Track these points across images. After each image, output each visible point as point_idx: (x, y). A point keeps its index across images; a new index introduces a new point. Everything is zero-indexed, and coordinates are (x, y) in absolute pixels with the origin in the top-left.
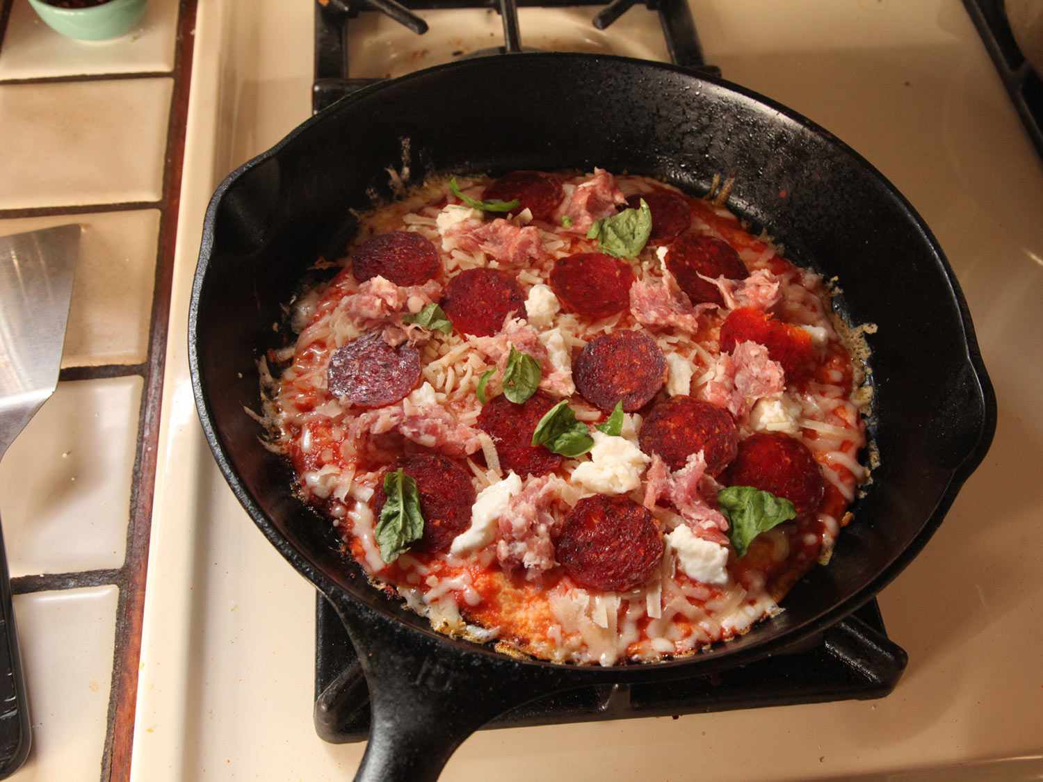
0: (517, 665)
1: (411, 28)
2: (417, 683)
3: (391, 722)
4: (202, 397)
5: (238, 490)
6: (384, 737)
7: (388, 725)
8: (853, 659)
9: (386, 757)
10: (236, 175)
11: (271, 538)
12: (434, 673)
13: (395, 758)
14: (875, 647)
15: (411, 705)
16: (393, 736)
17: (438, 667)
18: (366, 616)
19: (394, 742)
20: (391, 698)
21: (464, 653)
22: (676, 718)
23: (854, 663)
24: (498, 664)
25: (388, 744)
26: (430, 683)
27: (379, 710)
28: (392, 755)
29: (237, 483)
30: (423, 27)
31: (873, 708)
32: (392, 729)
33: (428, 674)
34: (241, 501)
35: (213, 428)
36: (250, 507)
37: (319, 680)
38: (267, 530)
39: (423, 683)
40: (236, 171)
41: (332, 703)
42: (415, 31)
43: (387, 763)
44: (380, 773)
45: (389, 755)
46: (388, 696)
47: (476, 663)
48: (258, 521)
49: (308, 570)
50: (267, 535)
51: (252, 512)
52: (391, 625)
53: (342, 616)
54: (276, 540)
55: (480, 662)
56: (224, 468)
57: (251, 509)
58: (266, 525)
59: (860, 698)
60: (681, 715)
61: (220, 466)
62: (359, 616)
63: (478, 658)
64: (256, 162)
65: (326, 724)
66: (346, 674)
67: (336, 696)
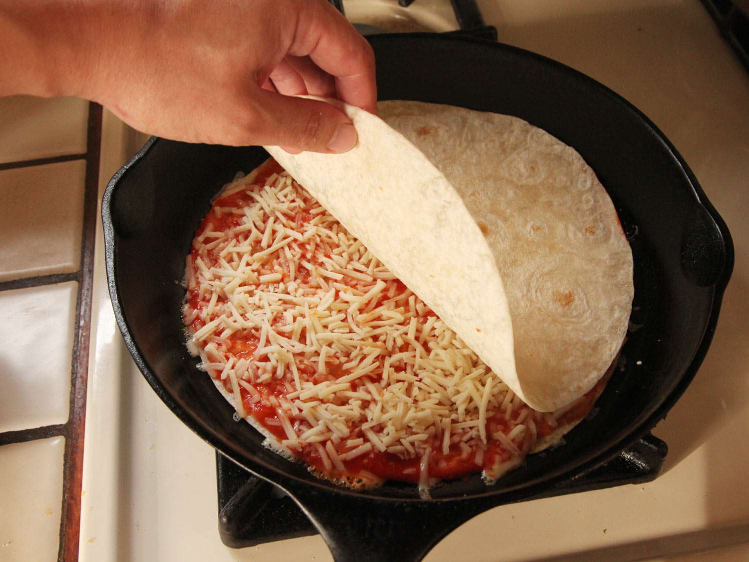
0: (439, 504)
23: (628, 456)
24: (425, 506)
41: (229, 516)
63: (409, 505)
65: (228, 533)
66: (240, 493)
67: (234, 511)
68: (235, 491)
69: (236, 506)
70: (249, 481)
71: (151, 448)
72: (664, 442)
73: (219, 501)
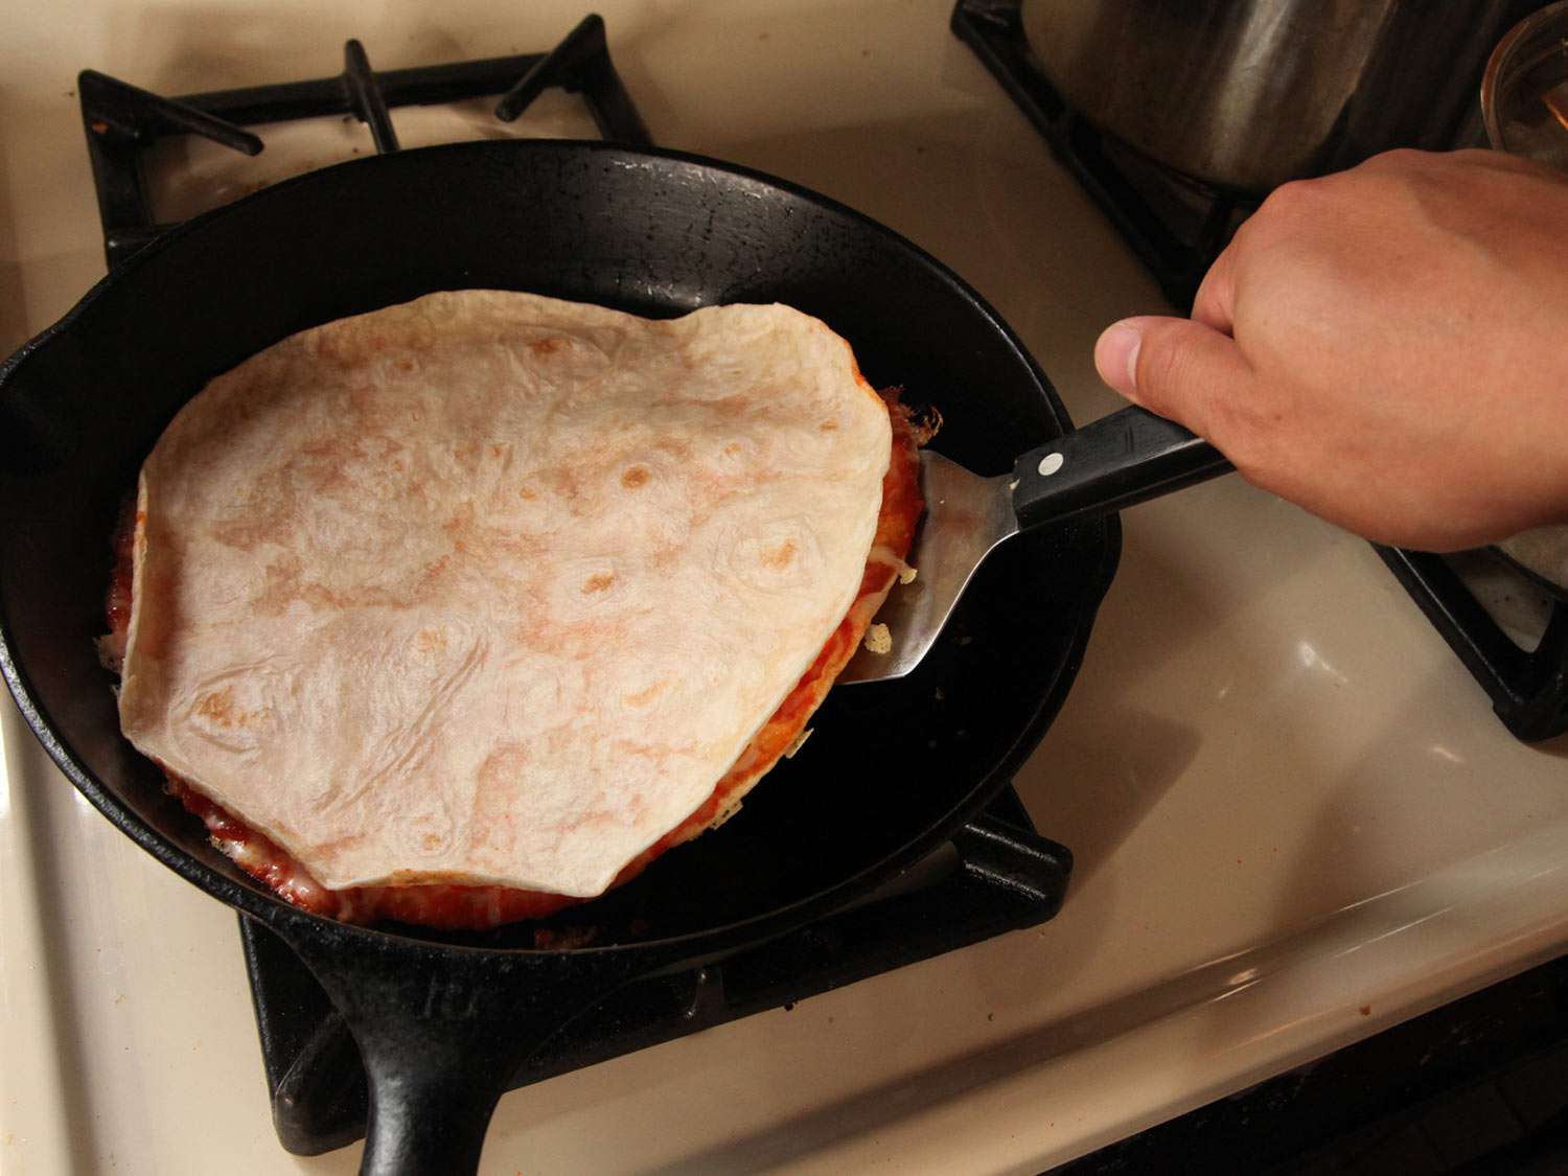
0: (564, 958)
1: (240, 149)
2: (427, 1013)
3: (399, 1078)
4: (18, 681)
5: (102, 801)
6: (392, 1102)
7: (396, 1083)
8: (1003, 876)
9: (402, 1128)
10: (12, 363)
11: (166, 860)
12: (447, 995)
13: (414, 1127)
14: (1030, 851)
15: (424, 1048)
16: (406, 1097)
17: (452, 986)
18: (330, 938)
19: (409, 1104)
20: (393, 1044)
21: (485, 959)
22: (789, 1008)
23: (1006, 881)
24: (537, 962)
25: (400, 1110)
26: (446, 1009)
27: (377, 1067)
28: (409, 1123)
29: (98, 791)
30: (256, 147)
31: (1041, 937)
32: (402, 1087)
33: (439, 998)
34: (108, 817)
35: (44, 721)
36: (125, 822)
37: (272, 1069)
38: (157, 848)
39: (436, 1013)
40: (12, 358)
41: (299, 1091)
42: (245, 152)
43: (404, 1135)
44: (397, 1152)
45: (406, 1126)
46: (387, 1044)
47: (506, 968)
48: (140, 839)
49: (231, 892)
50: (158, 857)
51: (129, 828)
52: (372, 943)
53: (294, 946)
54: (174, 861)
55: (511, 966)
56: (73, 775)
57: (127, 825)
58: (155, 842)
59: (1022, 927)
60: (796, 1001)
61: (66, 773)
62: (322, 941)
63: (508, 960)
64: (40, 342)
65: (295, 1126)
66: (312, 1046)
67: (304, 1081)
68: (299, 1047)
69: (308, 1073)
70: (328, 1021)
71: (117, 1002)
72: (1064, 848)
73: (268, 1071)
